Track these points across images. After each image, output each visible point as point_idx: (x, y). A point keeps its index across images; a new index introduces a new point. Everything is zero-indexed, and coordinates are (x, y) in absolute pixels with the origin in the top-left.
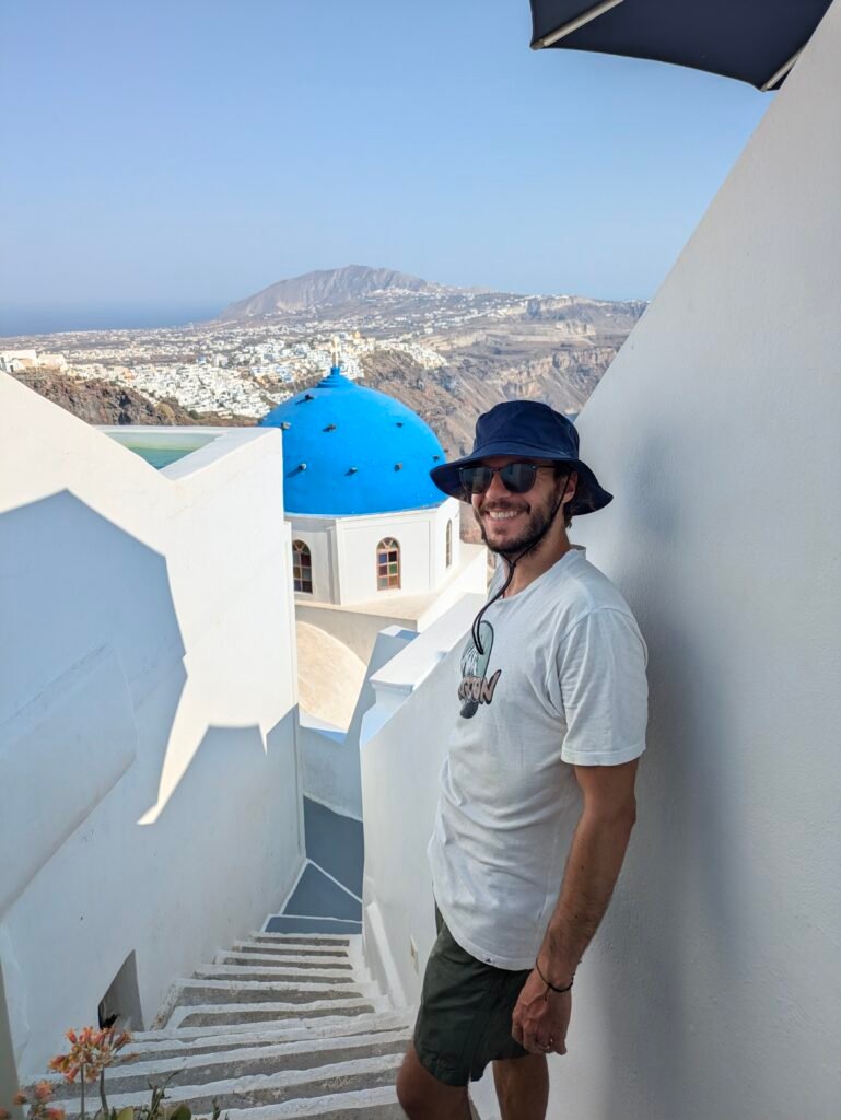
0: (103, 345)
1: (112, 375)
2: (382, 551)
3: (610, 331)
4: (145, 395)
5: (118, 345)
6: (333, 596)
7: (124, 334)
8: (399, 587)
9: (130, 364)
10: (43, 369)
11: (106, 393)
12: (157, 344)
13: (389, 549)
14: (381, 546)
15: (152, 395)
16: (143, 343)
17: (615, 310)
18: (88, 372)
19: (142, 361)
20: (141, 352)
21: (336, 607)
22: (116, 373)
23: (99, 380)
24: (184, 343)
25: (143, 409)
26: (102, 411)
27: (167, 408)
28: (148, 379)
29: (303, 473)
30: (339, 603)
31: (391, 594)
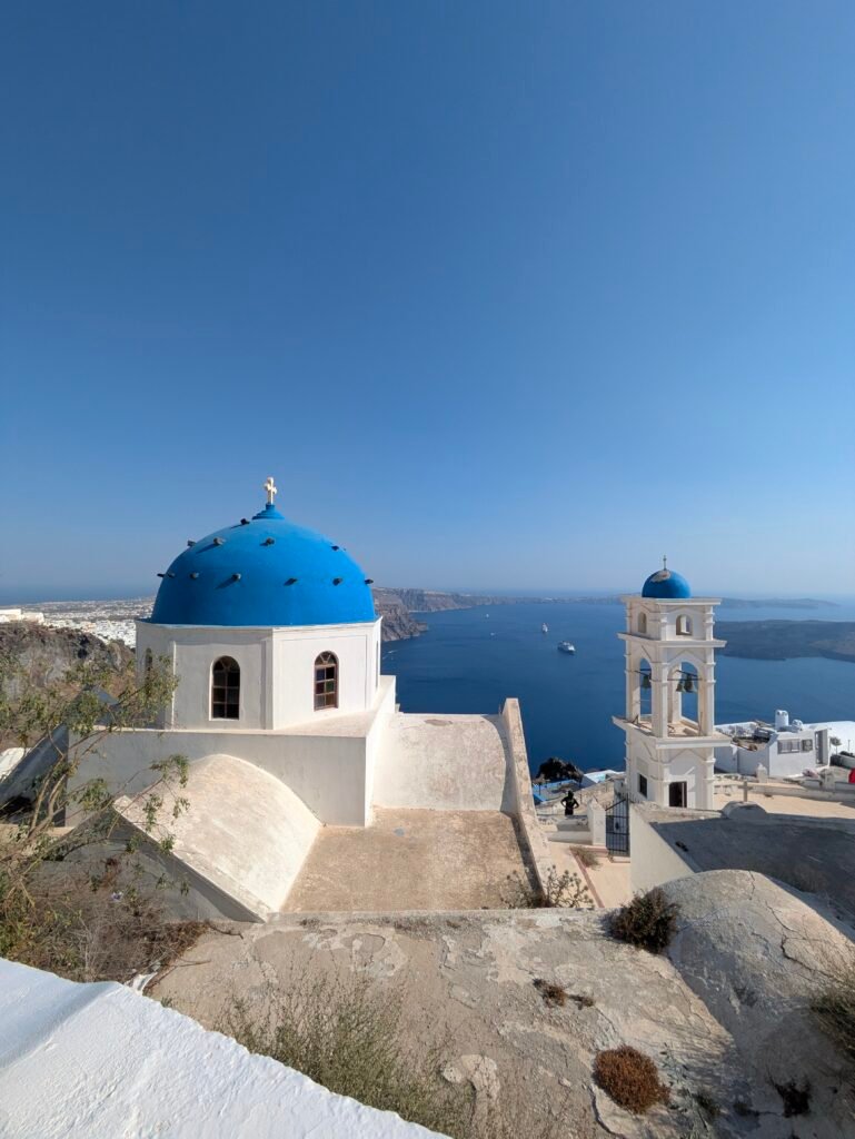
0: (76, 610)
1: (78, 627)
2: (321, 667)
3: (386, 603)
4: (100, 638)
5: (86, 610)
6: (265, 718)
7: (92, 603)
8: (336, 706)
9: (93, 621)
10: (25, 621)
11: (71, 636)
12: (115, 609)
13: (327, 665)
14: (318, 661)
15: (106, 638)
16: (105, 608)
17: (388, 592)
18: (59, 624)
19: (102, 619)
20: (103, 614)
21: (267, 732)
22: (83, 625)
23: (67, 629)
24: (133, 609)
25: (98, 646)
26: (66, 648)
27: (116, 647)
28: (105, 629)
29: (236, 584)
30: (272, 728)
31: (329, 714)
